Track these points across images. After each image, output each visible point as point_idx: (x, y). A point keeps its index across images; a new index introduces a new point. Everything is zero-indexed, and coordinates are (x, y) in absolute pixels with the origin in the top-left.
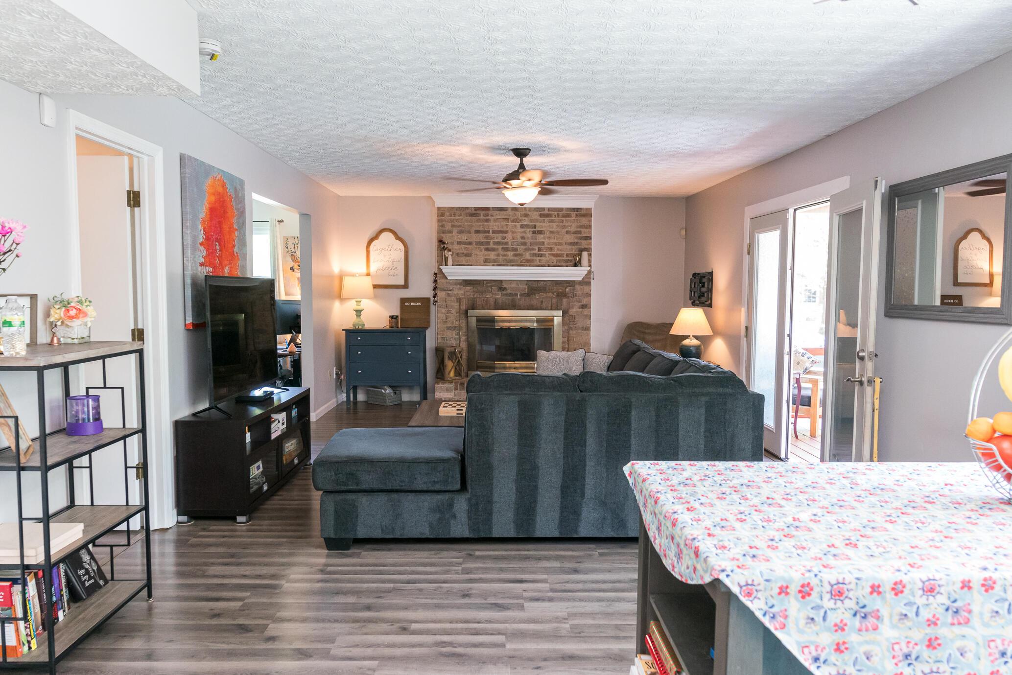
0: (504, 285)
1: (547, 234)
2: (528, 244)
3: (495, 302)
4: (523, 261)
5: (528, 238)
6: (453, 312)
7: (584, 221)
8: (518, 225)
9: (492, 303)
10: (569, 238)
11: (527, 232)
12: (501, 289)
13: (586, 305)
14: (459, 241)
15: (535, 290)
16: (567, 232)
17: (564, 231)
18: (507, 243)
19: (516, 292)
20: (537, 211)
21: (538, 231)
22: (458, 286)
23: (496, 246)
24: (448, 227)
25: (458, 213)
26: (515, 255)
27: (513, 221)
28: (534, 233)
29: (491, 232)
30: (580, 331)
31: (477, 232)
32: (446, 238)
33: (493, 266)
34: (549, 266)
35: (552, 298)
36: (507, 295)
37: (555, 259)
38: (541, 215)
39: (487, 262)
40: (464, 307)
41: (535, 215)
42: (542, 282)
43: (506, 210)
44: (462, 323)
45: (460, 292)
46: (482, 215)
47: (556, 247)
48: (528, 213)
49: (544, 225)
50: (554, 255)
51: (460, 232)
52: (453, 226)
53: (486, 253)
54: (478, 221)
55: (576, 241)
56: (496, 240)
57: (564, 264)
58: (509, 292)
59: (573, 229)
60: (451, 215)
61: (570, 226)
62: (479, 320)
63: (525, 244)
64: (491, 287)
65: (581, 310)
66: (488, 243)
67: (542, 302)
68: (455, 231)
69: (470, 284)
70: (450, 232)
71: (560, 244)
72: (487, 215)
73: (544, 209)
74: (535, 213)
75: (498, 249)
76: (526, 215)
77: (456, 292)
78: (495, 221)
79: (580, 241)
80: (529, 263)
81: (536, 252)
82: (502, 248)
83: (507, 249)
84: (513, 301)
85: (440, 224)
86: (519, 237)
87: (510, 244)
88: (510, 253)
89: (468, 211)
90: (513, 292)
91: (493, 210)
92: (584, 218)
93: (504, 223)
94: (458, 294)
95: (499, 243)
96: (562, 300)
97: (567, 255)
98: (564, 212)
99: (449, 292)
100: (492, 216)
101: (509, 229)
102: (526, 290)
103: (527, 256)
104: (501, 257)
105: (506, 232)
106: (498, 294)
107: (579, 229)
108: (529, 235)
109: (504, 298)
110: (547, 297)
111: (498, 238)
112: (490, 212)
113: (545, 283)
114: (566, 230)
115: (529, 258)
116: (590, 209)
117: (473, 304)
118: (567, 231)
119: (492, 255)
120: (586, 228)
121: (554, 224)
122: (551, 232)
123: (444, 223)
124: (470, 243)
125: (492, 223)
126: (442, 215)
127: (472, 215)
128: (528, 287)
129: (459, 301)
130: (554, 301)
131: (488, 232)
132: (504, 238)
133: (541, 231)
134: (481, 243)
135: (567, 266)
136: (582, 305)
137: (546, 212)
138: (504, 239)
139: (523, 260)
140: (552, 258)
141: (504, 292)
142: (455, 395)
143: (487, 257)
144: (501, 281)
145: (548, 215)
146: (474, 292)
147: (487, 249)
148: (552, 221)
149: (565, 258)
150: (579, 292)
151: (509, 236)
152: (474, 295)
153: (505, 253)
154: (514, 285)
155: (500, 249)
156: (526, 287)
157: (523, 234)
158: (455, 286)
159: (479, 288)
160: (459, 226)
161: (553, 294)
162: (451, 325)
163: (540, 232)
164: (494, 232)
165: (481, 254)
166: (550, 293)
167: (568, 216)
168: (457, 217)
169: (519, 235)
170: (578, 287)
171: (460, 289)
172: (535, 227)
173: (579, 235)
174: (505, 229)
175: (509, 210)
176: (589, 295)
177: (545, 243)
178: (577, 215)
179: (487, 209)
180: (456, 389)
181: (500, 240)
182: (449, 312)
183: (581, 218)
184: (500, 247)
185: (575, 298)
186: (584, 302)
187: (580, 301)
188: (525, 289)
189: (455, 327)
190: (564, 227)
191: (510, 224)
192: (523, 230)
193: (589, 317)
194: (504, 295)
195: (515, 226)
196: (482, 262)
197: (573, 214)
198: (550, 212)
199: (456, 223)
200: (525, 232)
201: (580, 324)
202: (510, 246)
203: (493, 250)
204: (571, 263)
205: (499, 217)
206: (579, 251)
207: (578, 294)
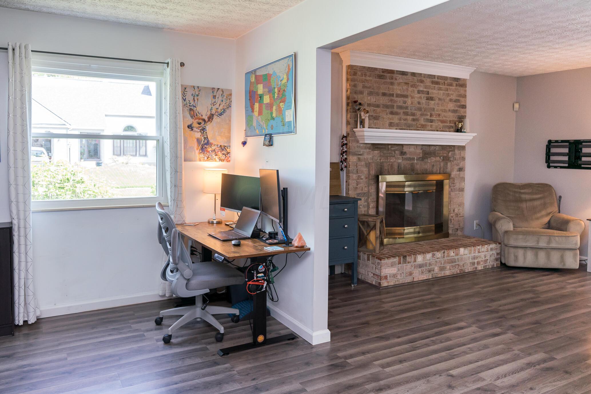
0: (405, 149)
1: (437, 101)
2: (423, 110)
3: (398, 167)
4: (419, 126)
5: (423, 103)
6: (363, 177)
7: (461, 90)
8: (416, 90)
9: (396, 167)
10: (451, 106)
11: (422, 97)
12: (403, 153)
13: (462, 168)
14: (368, 102)
15: (428, 154)
16: (451, 100)
17: (448, 98)
18: (407, 108)
19: (414, 157)
20: (430, 78)
21: (430, 97)
22: (368, 150)
23: (399, 111)
24: (360, 87)
25: (368, 73)
26: (414, 120)
27: (412, 86)
28: (427, 99)
29: (395, 95)
30: (457, 192)
31: (384, 94)
32: (359, 98)
33: (396, 129)
34: (437, 131)
35: (439, 161)
36: (407, 159)
37: (441, 125)
38: (433, 82)
39: (391, 125)
40: (373, 172)
41: (428, 82)
42: (433, 147)
43: (407, 75)
44: (371, 189)
45: (369, 156)
46: (388, 77)
47: (443, 114)
48: (423, 79)
49: (434, 92)
50: (443, 122)
51: (370, 94)
52: (364, 87)
53: (391, 116)
54: (385, 83)
55: (456, 108)
56: (399, 104)
57: (447, 130)
58: (408, 156)
59: (454, 97)
60: (362, 75)
61: (452, 94)
62: (389, 185)
63: (420, 109)
64: (394, 151)
65: (458, 172)
66: (393, 107)
67: (433, 166)
68: (366, 92)
69: (377, 148)
70: (361, 93)
71: (445, 111)
72: (392, 78)
73: (434, 76)
74: (428, 80)
75: (400, 113)
76: (422, 81)
77: (366, 156)
78: (399, 84)
79: (458, 109)
80: (423, 128)
81: (428, 117)
82: (404, 113)
83: (406, 114)
84: (412, 165)
85: (353, 83)
86: (416, 102)
87: (409, 108)
88: (410, 118)
89: (377, 73)
90: (412, 157)
91: (397, 74)
92: (462, 88)
93: (405, 87)
94: (367, 158)
95: (401, 107)
96: (447, 163)
97: (450, 121)
98: (449, 81)
99: (360, 156)
100: (396, 79)
101: (409, 93)
102: (421, 155)
103: (422, 122)
104: (402, 121)
105: (406, 96)
106: (398, 158)
107: (458, 98)
108: (424, 101)
109: (405, 162)
110: (436, 161)
111: (400, 101)
112: (395, 75)
113: (435, 147)
114: (450, 98)
115: (424, 123)
116: (465, 80)
117: (381, 168)
118: (450, 99)
119: (395, 119)
120: (463, 97)
121: (442, 92)
122: (440, 99)
123: (356, 82)
124: (378, 106)
125: (396, 87)
126: (355, 74)
127: (380, 77)
128: (423, 151)
129: (368, 165)
130: (442, 164)
131: (392, 95)
132: (405, 102)
133: (433, 97)
134: (387, 107)
135: (450, 132)
136: (460, 168)
137: (436, 80)
138: (405, 104)
139: (419, 124)
140: (440, 123)
141: (404, 156)
142: (399, 270)
143: (391, 121)
144: (402, 145)
145: (437, 83)
146: (380, 156)
147: (392, 113)
148: (440, 89)
149: (448, 124)
150: (457, 157)
151: (409, 101)
152: (380, 160)
153: (405, 117)
154: (412, 149)
155: (402, 113)
156: (421, 151)
157: (419, 100)
158: (365, 150)
159: (385, 152)
160: (369, 88)
161: (440, 158)
162: (361, 192)
163: (432, 99)
164: (398, 96)
165: (387, 117)
166: (438, 158)
167: (451, 85)
168: (368, 78)
169: (416, 100)
170: (457, 151)
171: (368, 153)
172: (428, 94)
173: (458, 104)
174: (405, 93)
175: (409, 74)
176: (463, 159)
177: (435, 109)
178: (457, 85)
179: (392, 72)
180: (400, 263)
181: (401, 104)
182: (359, 177)
183: (459, 88)
184: (401, 111)
185: (455, 162)
186: (461, 166)
187: (458, 165)
188: (420, 153)
189: (365, 193)
190: (448, 95)
191: (410, 89)
192: (419, 95)
193: (463, 179)
194: (404, 160)
195: (414, 91)
196: (387, 125)
197: (454, 83)
198: (439, 80)
199: (366, 84)
200: (420, 98)
201: (457, 186)
202: (409, 111)
203: (397, 114)
204: (452, 129)
205: (401, 81)
206: (458, 118)
207: (456, 159)
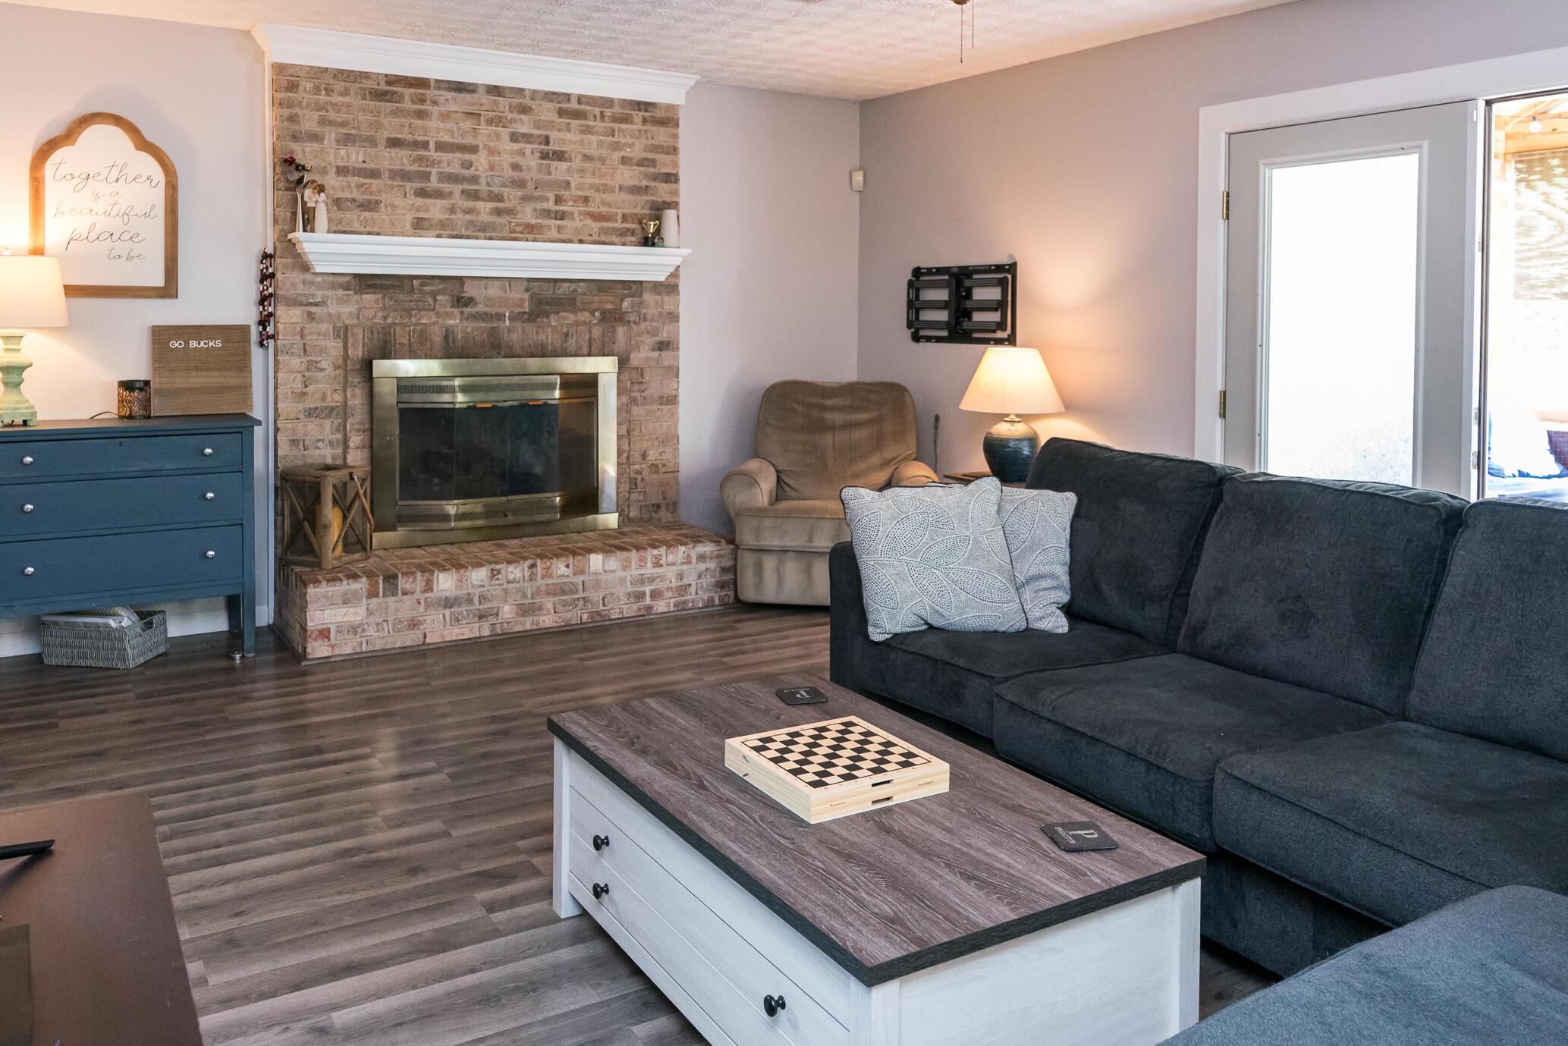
0: (470, 291)
1: (577, 163)
2: (530, 185)
3: (446, 337)
4: (519, 229)
5: (529, 169)
6: (324, 364)
7: (662, 135)
8: (505, 133)
9: (437, 338)
10: (629, 176)
11: (528, 152)
12: (462, 301)
13: (669, 343)
14: (342, 164)
15: (549, 304)
16: (625, 161)
17: (617, 156)
18: (474, 179)
19: (501, 311)
20: (552, 101)
21: (555, 153)
22: (341, 292)
23: (445, 187)
24: (309, 122)
25: (339, 86)
26: (498, 212)
27: (490, 122)
28: (545, 156)
29: (432, 146)
30: (655, 407)
31: (394, 143)
32: (304, 154)
33: (439, 236)
34: (581, 242)
35: (589, 325)
36: (476, 317)
37: (595, 226)
38: (561, 113)
39: (420, 226)
40: (357, 352)
41: (547, 112)
42: (566, 285)
43: (473, 91)
44: (353, 396)
45: (346, 308)
46: (407, 97)
47: (598, 197)
48: (530, 103)
49: (566, 138)
50: (597, 217)
51: (347, 140)
52: (323, 122)
53: (420, 201)
54: (394, 113)
55: (644, 183)
56: (448, 170)
57: (614, 238)
58: (481, 308)
59: (637, 153)
60: (317, 90)
61: (632, 146)
62: (405, 386)
63: (521, 184)
64: (434, 295)
65: (656, 354)
66: (426, 176)
67: (567, 335)
68: (331, 135)
69: (373, 286)
70: (316, 138)
71: (606, 189)
72: (422, 100)
73: (567, 97)
74: (547, 105)
75: (451, 194)
76: (524, 110)
77: (333, 308)
78: (445, 116)
79: (652, 184)
80: (532, 232)
81: (550, 205)
82: (463, 192)
83: (475, 196)
84: (493, 333)
85: (286, 112)
86: (506, 165)
87: (483, 180)
88: (485, 207)
89: (369, 84)
90: (493, 311)
91: (439, 88)
92: (662, 129)
93: (467, 125)
94: (339, 315)
95: (454, 178)
96: (614, 331)
97: (624, 217)
98: (617, 109)
99: (313, 309)
100: (435, 103)
101: (480, 141)
102: (526, 305)
103: (528, 215)
104: (460, 215)
105: (473, 149)
106: (448, 315)
107: (650, 156)
108: (532, 161)
109: (470, 326)
110: (577, 323)
111: (452, 163)
112: (430, 93)
113: (573, 286)
114: (623, 154)
115: (533, 221)
116: (671, 108)
117: (386, 342)
118: (623, 157)
119: (436, 210)
120: (668, 153)
121: (594, 138)
122: (587, 158)
123: (297, 110)
124: (374, 174)
125: (433, 123)
126: (292, 87)
127: (380, 96)
128: (531, 298)
129: (343, 333)
130: (597, 332)
131: (425, 145)
132: (468, 165)
133: (563, 152)
134: (406, 176)
135: (624, 244)
136: (661, 343)
137: (574, 105)
138: (469, 167)
139: (518, 225)
140: (589, 221)
141: (467, 310)
143: (421, 215)
144: (461, 280)
145: (578, 115)
146: (385, 308)
147: (422, 193)
148: (587, 130)
149: (618, 225)
150: (651, 311)
151: (481, 160)
152: (385, 318)
153: (470, 204)
154: (494, 291)
155: (457, 194)
156: (526, 296)
157: (518, 159)
158: (330, 293)
159: (401, 297)
160: (344, 124)
161: (593, 314)
162: (318, 404)
163: (560, 156)
164: (441, 147)
165: (404, 203)
166: (586, 314)
167: (625, 119)
168: (337, 99)
169: (506, 160)
170: (648, 297)
171: (342, 301)
172: (547, 143)
173: (652, 170)
174: (469, 140)
175: (481, 91)
176: (673, 317)
177: (573, 185)
178: (645, 121)
179: (421, 83)
181: (455, 169)
182: (312, 366)
183: (655, 129)
184: (457, 189)
185: (643, 325)
186: (664, 336)
187: (653, 333)
188: (522, 300)
189: (333, 409)
190: (616, 146)
191: (484, 129)
192: (516, 146)
193: (674, 372)
194: (467, 319)
195: (498, 135)
196: (408, 225)
197: (638, 116)
198: (583, 107)
199: (332, 115)
200: (522, 153)
201: (654, 389)
202: (482, 187)
203: (439, 194)
204: (633, 239)
205: (454, 108)
206: (651, 208)
207: (649, 317)
